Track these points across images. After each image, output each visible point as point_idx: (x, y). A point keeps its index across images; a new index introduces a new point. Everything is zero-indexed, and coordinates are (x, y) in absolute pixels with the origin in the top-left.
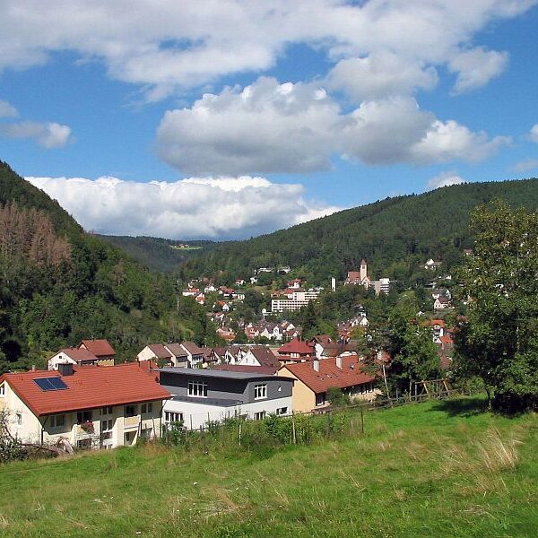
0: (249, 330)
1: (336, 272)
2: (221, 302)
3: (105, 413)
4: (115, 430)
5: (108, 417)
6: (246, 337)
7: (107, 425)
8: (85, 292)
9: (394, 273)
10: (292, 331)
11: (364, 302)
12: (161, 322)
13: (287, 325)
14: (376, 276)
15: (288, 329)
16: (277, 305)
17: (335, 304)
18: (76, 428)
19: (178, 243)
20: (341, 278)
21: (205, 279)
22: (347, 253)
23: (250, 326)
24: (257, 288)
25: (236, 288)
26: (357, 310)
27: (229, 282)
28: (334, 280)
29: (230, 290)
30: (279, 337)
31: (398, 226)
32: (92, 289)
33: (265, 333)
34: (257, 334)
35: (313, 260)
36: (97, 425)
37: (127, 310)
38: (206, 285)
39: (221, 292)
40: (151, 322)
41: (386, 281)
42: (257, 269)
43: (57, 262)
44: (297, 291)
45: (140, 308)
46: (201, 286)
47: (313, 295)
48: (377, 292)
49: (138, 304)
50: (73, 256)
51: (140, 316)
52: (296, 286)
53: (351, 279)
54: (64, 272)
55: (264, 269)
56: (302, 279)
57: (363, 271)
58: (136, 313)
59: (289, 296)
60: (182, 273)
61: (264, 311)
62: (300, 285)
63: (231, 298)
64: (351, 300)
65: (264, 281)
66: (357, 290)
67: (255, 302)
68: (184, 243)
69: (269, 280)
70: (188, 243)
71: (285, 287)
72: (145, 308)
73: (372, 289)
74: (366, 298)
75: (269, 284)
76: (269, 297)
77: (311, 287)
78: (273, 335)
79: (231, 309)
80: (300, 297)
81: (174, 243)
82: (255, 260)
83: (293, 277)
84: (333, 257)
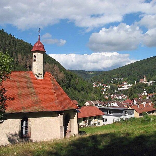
0: (112, 96)
1: (136, 79)
2: (103, 89)
3: (89, 119)
4: (91, 123)
5: (90, 119)
6: (111, 99)
7: (90, 121)
8: (68, 87)
9: (154, 79)
10: (124, 97)
11: (145, 88)
12: (89, 95)
13: (123, 95)
14: (148, 80)
15: (123, 96)
16: (119, 89)
17: (137, 89)
18: (83, 122)
19: (89, 72)
20: (138, 81)
21: (98, 82)
22: (140, 73)
23: (112, 95)
24: (113, 84)
25: (107, 85)
26: (143, 90)
27: (105, 83)
28: (136, 82)
29: (106, 85)
30: (121, 98)
31: (154, 65)
32: (70, 86)
33: (117, 97)
34: (114, 98)
35: (129, 76)
36: (88, 121)
37: (79, 92)
38: (99, 84)
39: (103, 86)
40: (86, 95)
41: (151, 82)
42: (113, 79)
43: (61, 79)
44: (125, 85)
45: (83, 91)
46: (97, 84)
47: (130, 86)
48: (149, 85)
49: (83, 90)
50: (65, 77)
51: (83, 93)
52: (125, 84)
53: (141, 81)
54: (62, 82)
55: (115, 79)
56: (126, 81)
57: (145, 79)
58: (82, 92)
59: (123, 86)
60: (92, 80)
61: (116, 91)
62: (126, 83)
63: (106, 87)
64: (141, 87)
65: (115, 82)
66: (143, 84)
67: (113, 89)
68: (91, 72)
69: (117, 82)
70: (92, 72)
71: (121, 84)
72: (85, 91)
73: (147, 84)
74: (146, 87)
75: (117, 83)
76: (117, 87)
77: (129, 84)
78: (119, 98)
79: (106, 91)
80: (126, 87)
81: (88, 72)
82: (112, 76)
83: (124, 81)
84: (135, 75)
